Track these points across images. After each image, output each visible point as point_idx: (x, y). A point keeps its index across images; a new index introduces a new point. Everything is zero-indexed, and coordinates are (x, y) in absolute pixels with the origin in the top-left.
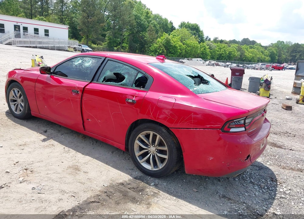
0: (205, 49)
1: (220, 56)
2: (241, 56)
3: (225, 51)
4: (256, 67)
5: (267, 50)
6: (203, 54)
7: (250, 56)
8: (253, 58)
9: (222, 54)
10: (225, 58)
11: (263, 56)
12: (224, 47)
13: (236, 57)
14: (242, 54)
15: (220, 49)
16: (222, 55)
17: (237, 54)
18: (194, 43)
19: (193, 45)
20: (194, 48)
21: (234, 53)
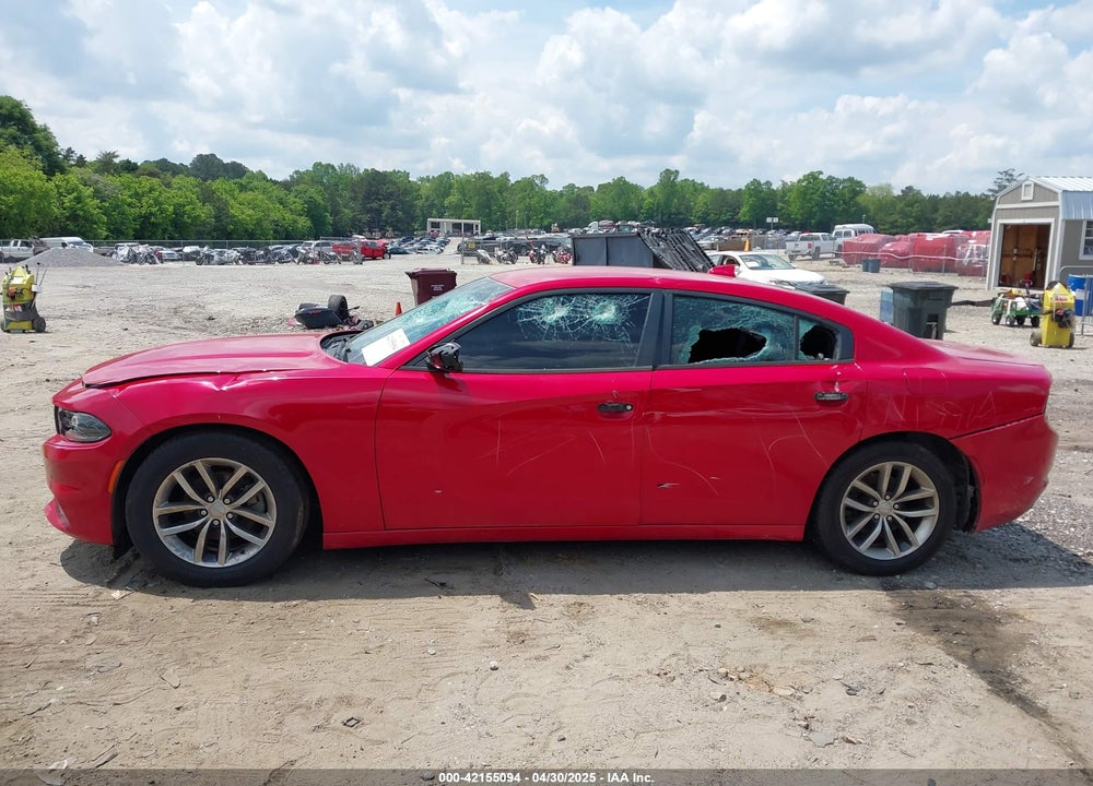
0: (78, 200)
1: (143, 223)
2: (218, 218)
3: (157, 202)
4: (311, 255)
5: (293, 194)
6: (74, 217)
7: (249, 216)
8: (259, 223)
9: (151, 214)
10: (165, 231)
11: (288, 216)
12: (151, 190)
13: (204, 224)
14: (221, 212)
15: (137, 196)
16: (153, 219)
17: (204, 212)
18: (26, 178)
19: (26, 184)
20: (32, 195)
21: (194, 209)
